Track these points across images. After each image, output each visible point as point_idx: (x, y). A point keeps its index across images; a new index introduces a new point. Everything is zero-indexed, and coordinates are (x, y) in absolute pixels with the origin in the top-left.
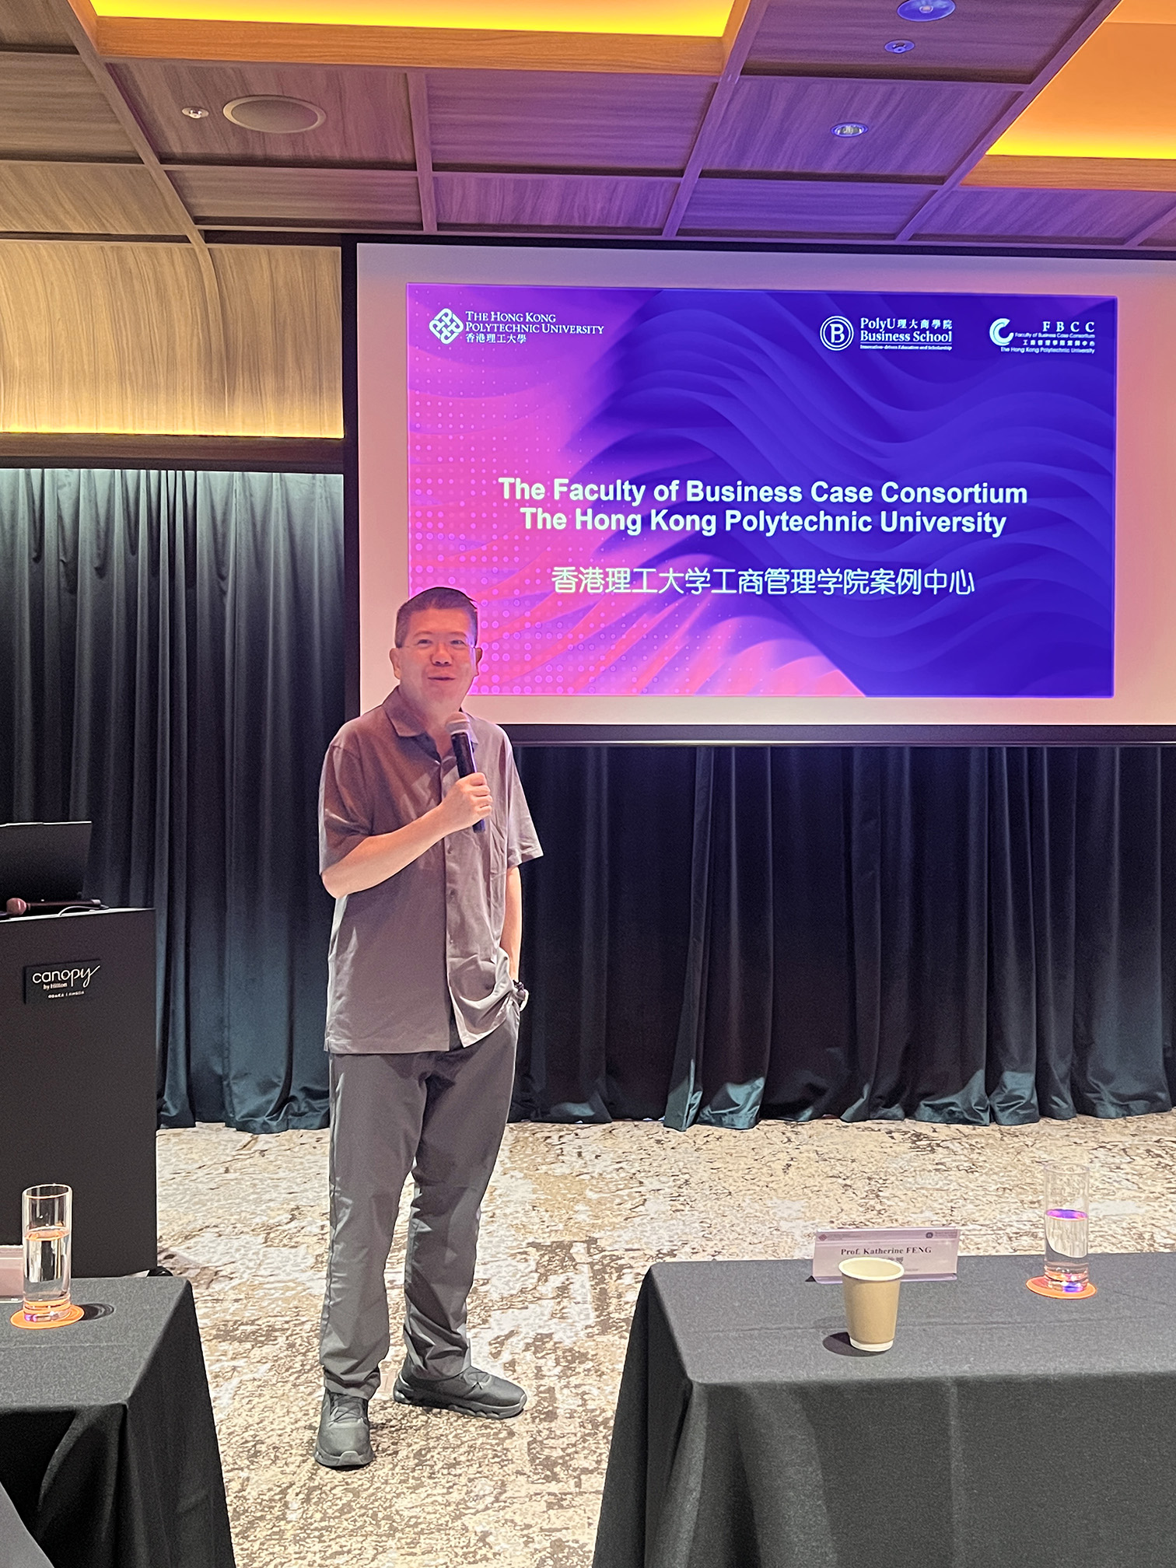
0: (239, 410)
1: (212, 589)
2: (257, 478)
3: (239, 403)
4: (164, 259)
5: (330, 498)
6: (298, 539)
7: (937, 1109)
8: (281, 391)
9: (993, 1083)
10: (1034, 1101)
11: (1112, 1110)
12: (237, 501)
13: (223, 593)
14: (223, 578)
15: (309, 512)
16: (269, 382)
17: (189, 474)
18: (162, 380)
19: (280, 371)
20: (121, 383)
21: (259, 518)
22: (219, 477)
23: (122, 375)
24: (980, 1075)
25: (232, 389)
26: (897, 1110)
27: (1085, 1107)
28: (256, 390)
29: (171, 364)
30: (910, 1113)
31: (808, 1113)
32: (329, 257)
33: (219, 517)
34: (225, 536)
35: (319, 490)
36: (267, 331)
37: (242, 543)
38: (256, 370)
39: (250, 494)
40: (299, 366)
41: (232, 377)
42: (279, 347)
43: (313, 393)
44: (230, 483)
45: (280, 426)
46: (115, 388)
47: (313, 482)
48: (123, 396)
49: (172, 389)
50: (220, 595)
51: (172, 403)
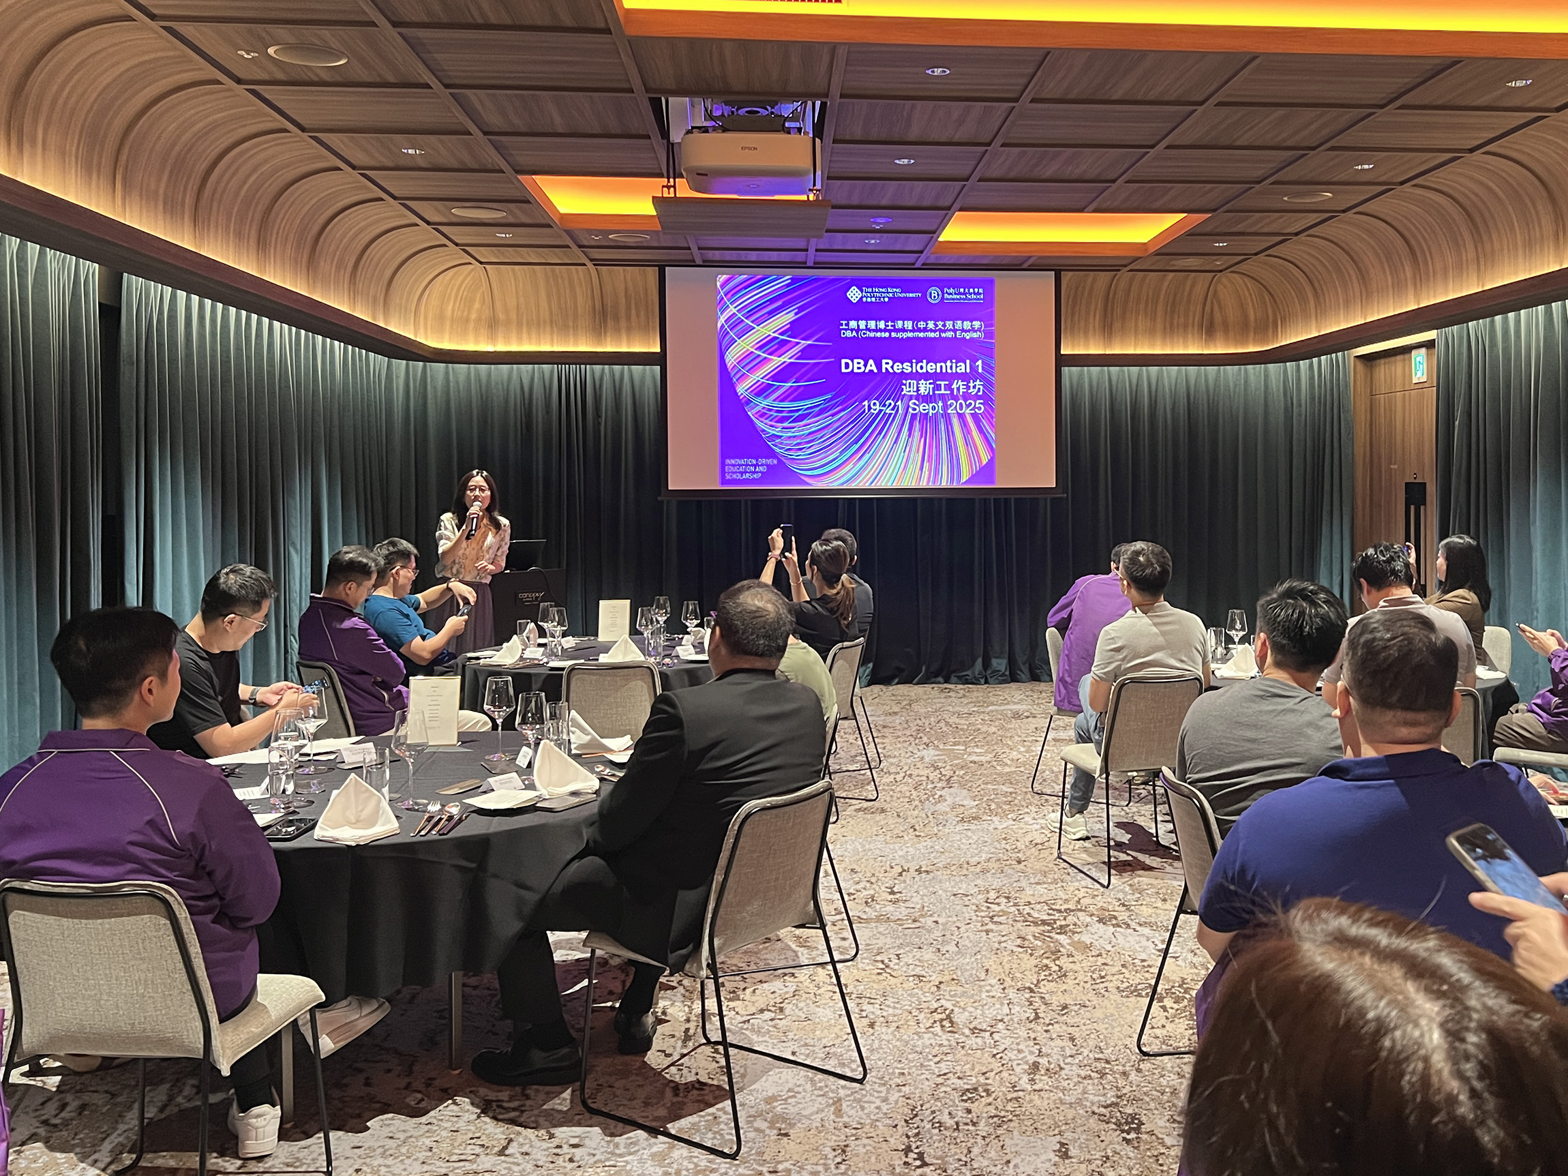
0: (609, 339)
1: (594, 422)
2: (617, 368)
3: (609, 334)
4: (574, 271)
5: (653, 375)
6: (637, 397)
7: (959, 677)
8: (629, 330)
9: (986, 664)
10: (1007, 673)
12: (607, 377)
13: (600, 424)
14: (599, 417)
15: (643, 383)
16: (623, 323)
17: (583, 366)
18: (571, 324)
19: (628, 318)
20: (552, 326)
21: (617, 386)
22: (598, 368)
23: (551, 323)
24: (980, 661)
25: (605, 328)
26: (940, 679)
28: (617, 330)
29: (576, 317)
30: (947, 681)
32: (652, 273)
33: (597, 384)
34: (600, 395)
35: (648, 372)
36: (623, 300)
37: (609, 398)
38: (616, 319)
39: (612, 374)
40: (638, 316)
41: (605, 321)
42: (628, 308)
43: (645, 329)
44: (603, 370)
45: (629, 347)
46: (548, 328)
47: (645, 370)
48: (552, 333)
49: (575, 328)
50: (597, 424)
51: (575, 335)
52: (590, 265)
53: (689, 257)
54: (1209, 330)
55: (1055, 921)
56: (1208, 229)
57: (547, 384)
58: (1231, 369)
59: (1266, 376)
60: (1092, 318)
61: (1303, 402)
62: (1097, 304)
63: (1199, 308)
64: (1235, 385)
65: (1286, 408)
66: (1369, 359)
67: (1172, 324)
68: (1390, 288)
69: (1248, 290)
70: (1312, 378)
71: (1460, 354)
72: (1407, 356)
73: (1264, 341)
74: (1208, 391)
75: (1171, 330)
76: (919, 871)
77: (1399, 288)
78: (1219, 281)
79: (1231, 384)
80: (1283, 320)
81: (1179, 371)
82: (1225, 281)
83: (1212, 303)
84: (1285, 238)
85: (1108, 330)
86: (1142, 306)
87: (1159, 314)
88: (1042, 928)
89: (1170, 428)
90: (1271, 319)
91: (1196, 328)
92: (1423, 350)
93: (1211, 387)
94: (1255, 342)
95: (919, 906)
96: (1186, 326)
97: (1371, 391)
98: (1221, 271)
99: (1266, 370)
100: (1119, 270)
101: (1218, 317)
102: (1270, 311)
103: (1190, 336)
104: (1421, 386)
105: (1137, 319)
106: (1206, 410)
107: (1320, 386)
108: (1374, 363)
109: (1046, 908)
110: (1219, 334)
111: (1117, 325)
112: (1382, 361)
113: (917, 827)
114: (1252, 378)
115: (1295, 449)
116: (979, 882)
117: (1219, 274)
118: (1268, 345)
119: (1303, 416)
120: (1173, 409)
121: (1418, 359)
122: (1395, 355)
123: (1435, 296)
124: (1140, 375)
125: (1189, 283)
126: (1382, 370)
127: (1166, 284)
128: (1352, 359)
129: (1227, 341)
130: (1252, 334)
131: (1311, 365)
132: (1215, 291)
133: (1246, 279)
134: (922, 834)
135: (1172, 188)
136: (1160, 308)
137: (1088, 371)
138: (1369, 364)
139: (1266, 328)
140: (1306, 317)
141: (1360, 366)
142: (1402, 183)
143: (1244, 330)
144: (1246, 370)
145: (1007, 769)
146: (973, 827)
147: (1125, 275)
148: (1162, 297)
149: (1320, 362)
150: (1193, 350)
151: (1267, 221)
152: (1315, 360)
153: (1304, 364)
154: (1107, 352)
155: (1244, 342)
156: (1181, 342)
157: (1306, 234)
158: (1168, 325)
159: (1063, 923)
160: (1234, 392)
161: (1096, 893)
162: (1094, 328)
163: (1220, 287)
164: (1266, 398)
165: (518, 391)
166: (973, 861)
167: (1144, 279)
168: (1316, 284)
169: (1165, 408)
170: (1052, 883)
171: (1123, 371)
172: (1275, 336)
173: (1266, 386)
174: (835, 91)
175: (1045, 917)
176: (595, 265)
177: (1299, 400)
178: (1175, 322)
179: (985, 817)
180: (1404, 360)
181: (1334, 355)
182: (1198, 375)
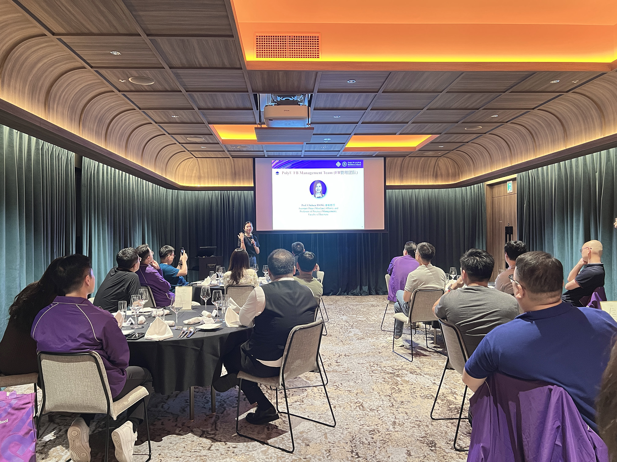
0: (237, 182)
2: (239, 192)
3: (237, 181)
4: (226, 160)
5: (251, 194)
6: (246, 202)
7: (352, 293)
8: (243, 179)
9: (361, 289)
10: (368, 292)
11: (382, 294)
12: (236, 195)
13: (234, 210)
14: (234, 208)
15: (247, 197)
16: (241, 177)
17: (228, 191)
18: (225, 177)
19: (243, 175)
20: (218, 178)
21: (239, 198)
22: (233, 192)
23: (218, 177)
24: (359, 287)
25: (236, 179)
26: (346, 294)
27: (377, 294)
28: (240, 179)
29: (226, 175)
30: (348, 295)
31: (331, 294)
32: (251, 160)
33: (233, 197)
34: (234, 201)
35: (249, 193)
36: (241, 170)
37: (237, 202)
38: (239, 175)
39: (238, 194)
40: (246, 175)
41: (236, 177)
42: (243, 172)
43: (248, 179)
44: (235, 192)
45: (243, 184)
46: (217, 179)
47: (248, 192)
48: (219, 180)
49: (226, 179)
50: (233, 210)
51: (226, 181)
52: (231, 158)
53: (263, 155)
54: (436, 176)
55: (395, 372)
56: (438, 141)
57: (217, 197)
58: (443, 190)
59: (455, 192)
60: (396, 174)
61: (468, 200)
62: (398, 168)
63: (432, 170)
64: (445, 195)
65: (462, 203)
66: (491, 185)
67: (423, 175)
68: (501, 160)
69: (449, 163)
70: (471, 192)
71: (526, 181)
72: (505, 184)
73: (455, 180)
74: (435, 197)
75: (423, 176)
76: (345, 355)
77: (504, 159)
78: (439, 160)
79: (443, 195)
80: (462, 173)
81: (426, 190)
82: (441, 160)
83: (437, 167)
84: (464, 143)
85: (402, 177)
86: (413, 169)
87: (419, 172)
88: (390, 375)
89: (422, 210)
90: (457, 172)
91: (431, 176)
92: (511, 181)
93: (436, 195)
94: (452, 181)
95: (347, 367)
96: (428, 175)
97: (492, 196)
98: (440, 157)
99: (455, 190)
100: (405, 157)
101: (439, 173)
102: (457, 170)
103: (429, 179)
104: (510, 194)
105: (411, 174)
106: (435, 204)
107: (474, 195)
108: (493, 187)
109: (391, 368)
110: (439, 178)
111: (405, 175)
112: (496, 186)
113: (343, 341)
114: (450, 192)
115: (465, 217)
116: (366, 359)
117: (440, 158)
118: (456, 181)
119: (468, 205)
120: (423, 204)
121: (509, 185)
122: (501, 184)
123: (517, 161)
124: (412, 192)
125: (429, 161)
126: (496, 189)
127: (421, 161)
128: (486, 185)
129: (442, 180)
130: (450, 178)
131: (471, 188)
132: (438, 163)
133: (449, 159)
134: (345, 343)
135: (427, 125)
136: (419, 170)
137: (395, 191)
138: (491, 187)
139: (455, 176)
140: (470, 171)
141: (488, 188)
142: (507, 122)
143: (448, 176)
144: (448, 190)
145: (372, 323)
146: (362, 341)
147: (407, 159)
148: (420, 165)
149: (474, 187)
150: (431, 183)
151: (458, 137)
152: (472, 186)
153: (469, 188)
154: (401, 185)
155: (448, 180)
156: (426, 180)
157: (471, 142)
158: (422, 176)
159: (398, 373)
160: (444, 198)
161: (408, 363)
162: (397, 176)
163: (439, 162)
164: (455, 200)
165: (208, 200)
166: (364, 352)
167: (414, 160)
168: (474, 161)
169: (421, 203)
170: (392, 360)
171: (406, 191)
172: (459, 178)
173: (455, 196)
174: (316, 90)
175: (391, 371)
176: (232, 158)
177: (467, 200)
178: (424, 174)
179: (366, 338)
180: (504, 185)
181: (479, 184)
182: (432, 192)
